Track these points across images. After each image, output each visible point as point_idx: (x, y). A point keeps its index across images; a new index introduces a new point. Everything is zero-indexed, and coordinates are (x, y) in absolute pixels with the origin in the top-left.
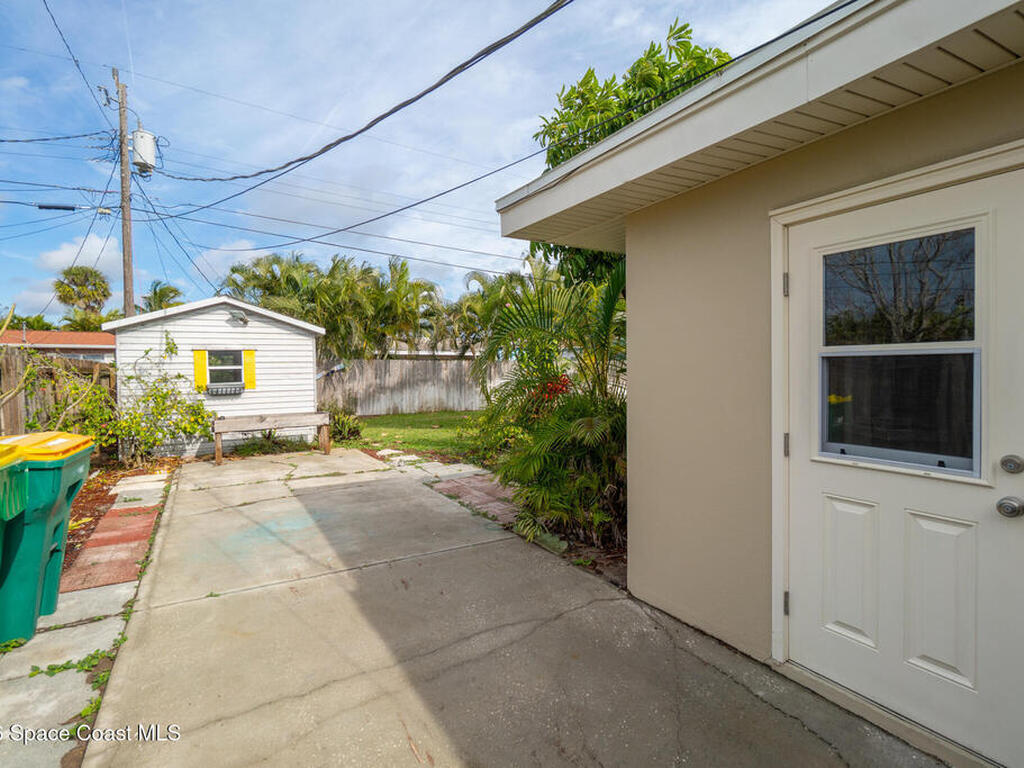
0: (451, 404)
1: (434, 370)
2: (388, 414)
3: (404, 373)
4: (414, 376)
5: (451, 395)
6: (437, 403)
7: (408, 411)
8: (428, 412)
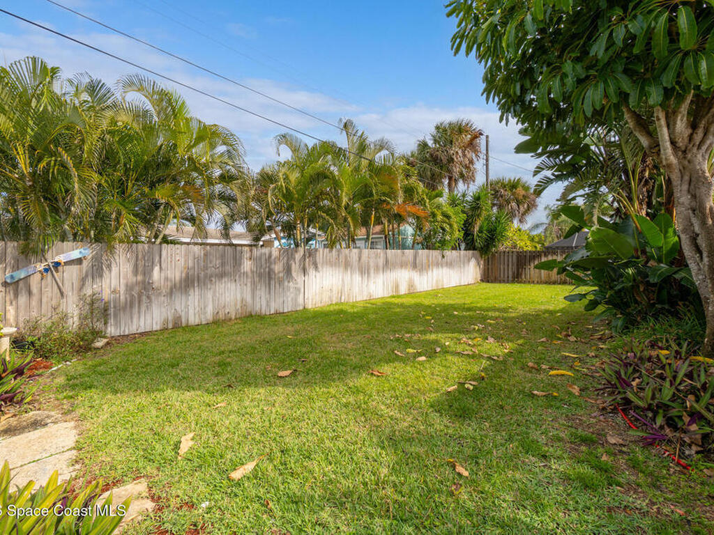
0: (257, 308)
1: (235, 258)
2: (164, 330)
3: (191, 264)
4: (206, 268)
5: (258, 292)
6: (239, 306)
7: (197, 322)
8: (227, 320)
